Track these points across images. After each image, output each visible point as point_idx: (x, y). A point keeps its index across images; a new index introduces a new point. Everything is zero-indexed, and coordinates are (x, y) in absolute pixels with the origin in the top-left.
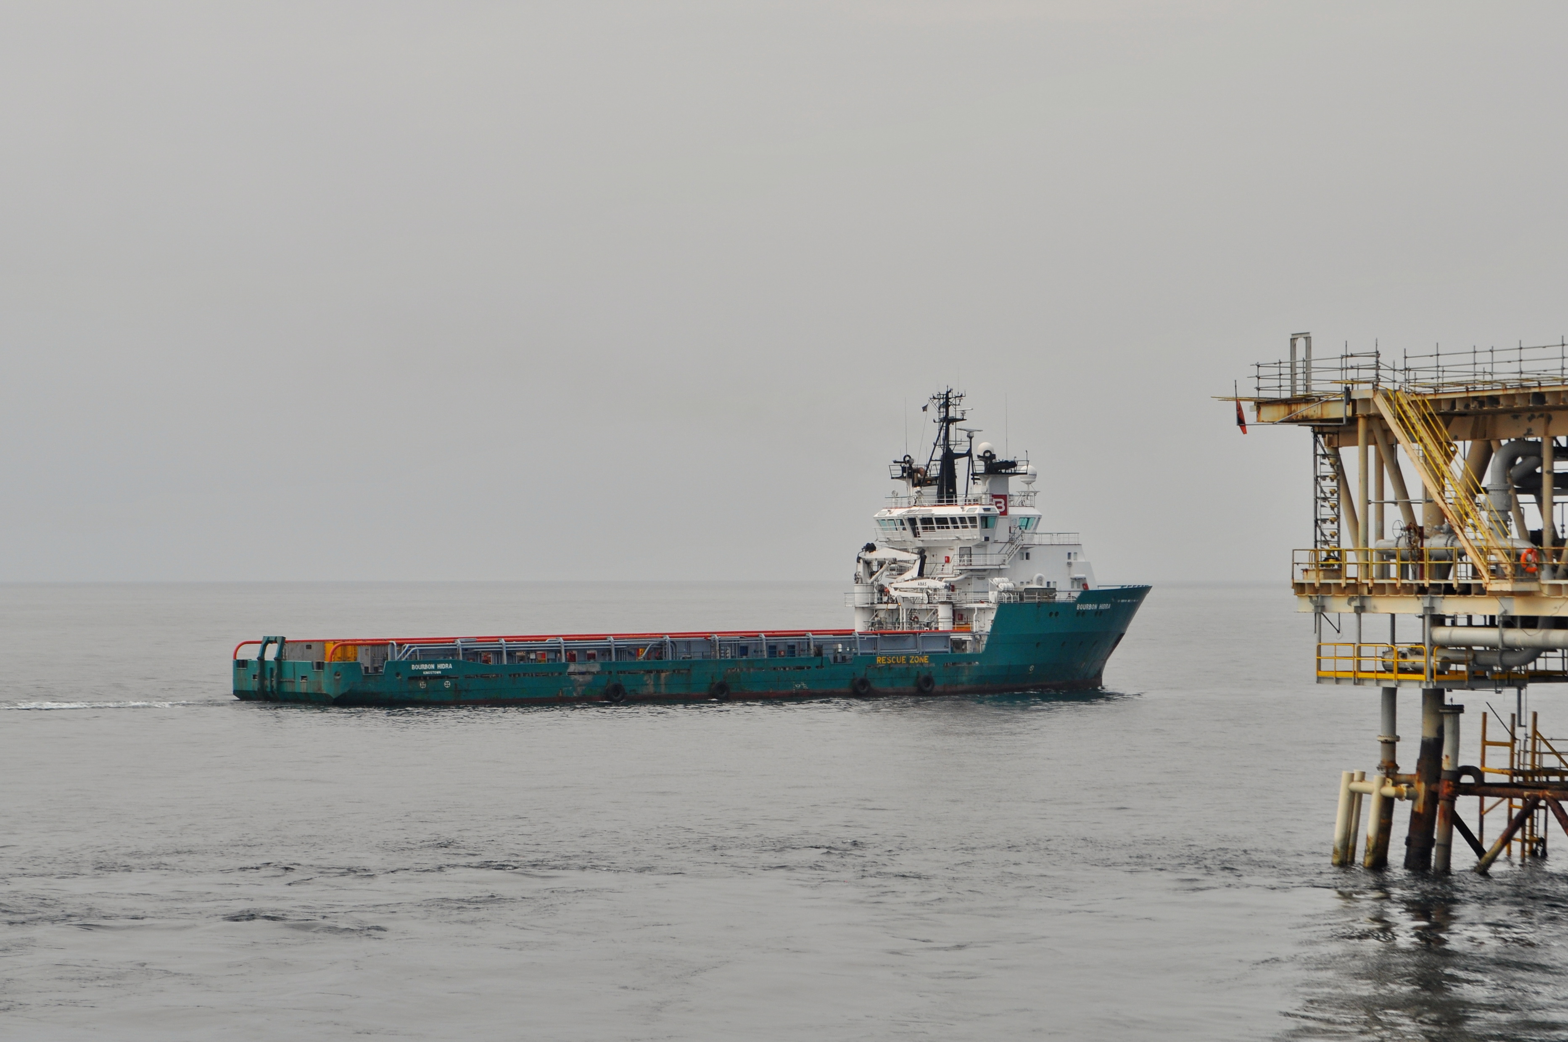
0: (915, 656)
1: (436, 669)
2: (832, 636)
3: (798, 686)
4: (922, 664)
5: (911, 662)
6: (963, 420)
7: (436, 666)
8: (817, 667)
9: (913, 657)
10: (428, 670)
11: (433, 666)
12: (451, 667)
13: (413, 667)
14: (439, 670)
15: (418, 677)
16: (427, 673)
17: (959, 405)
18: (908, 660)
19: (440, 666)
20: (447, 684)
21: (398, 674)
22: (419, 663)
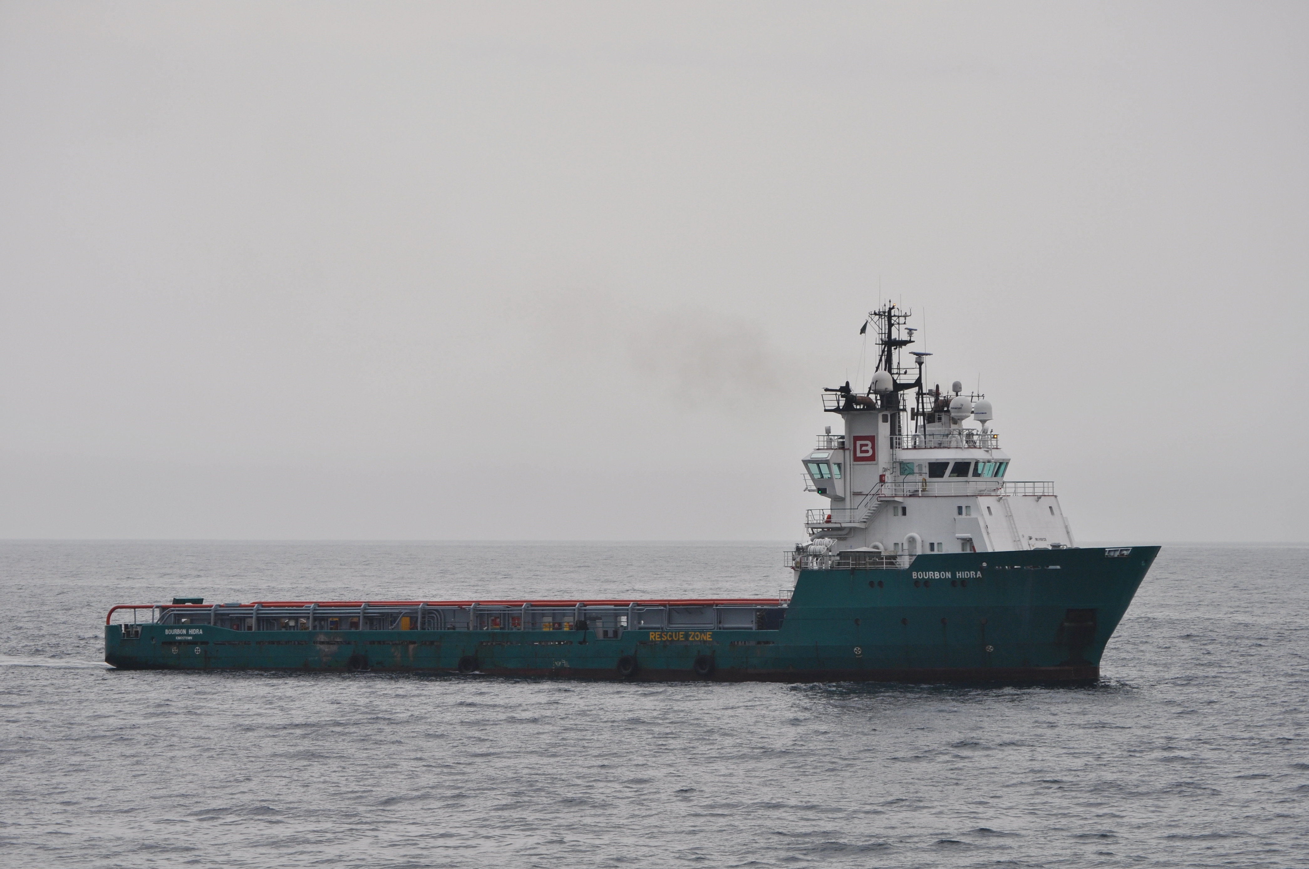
0: (695, 632)
1: (188, 635)
2: (612, 607)
3: (559, 664)
4: (705, 642)
5: (690, 639)
6: (910, 342)
7: (187, 632)
8: (580, 643)
9: (693, 633)
10: (180, 635)
11: (184, 632)
12: (201, 632)
13: (167, 632)
14: (190, 635)
15: (171, 642)
16: (179, 638)
17: (905, 323)
18: (687, 636)
19: (192, 632)
20: (198, 650)
21: (152, 638)
22: (172, 628)
